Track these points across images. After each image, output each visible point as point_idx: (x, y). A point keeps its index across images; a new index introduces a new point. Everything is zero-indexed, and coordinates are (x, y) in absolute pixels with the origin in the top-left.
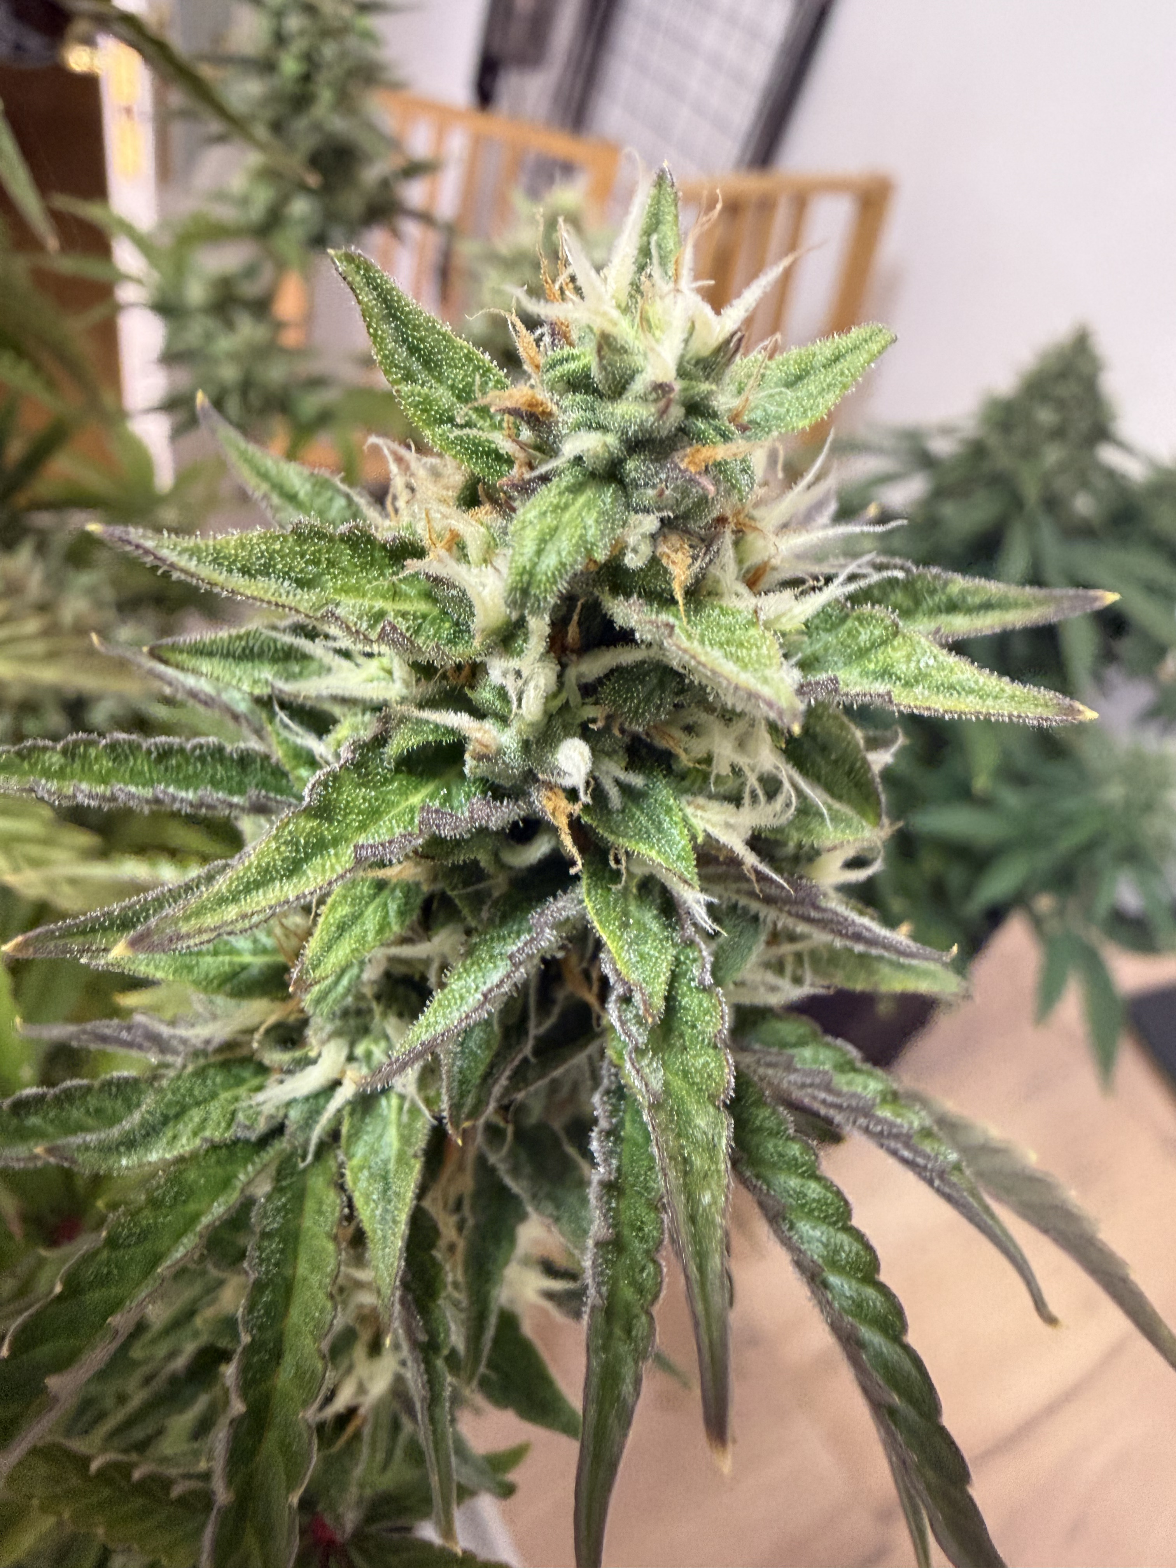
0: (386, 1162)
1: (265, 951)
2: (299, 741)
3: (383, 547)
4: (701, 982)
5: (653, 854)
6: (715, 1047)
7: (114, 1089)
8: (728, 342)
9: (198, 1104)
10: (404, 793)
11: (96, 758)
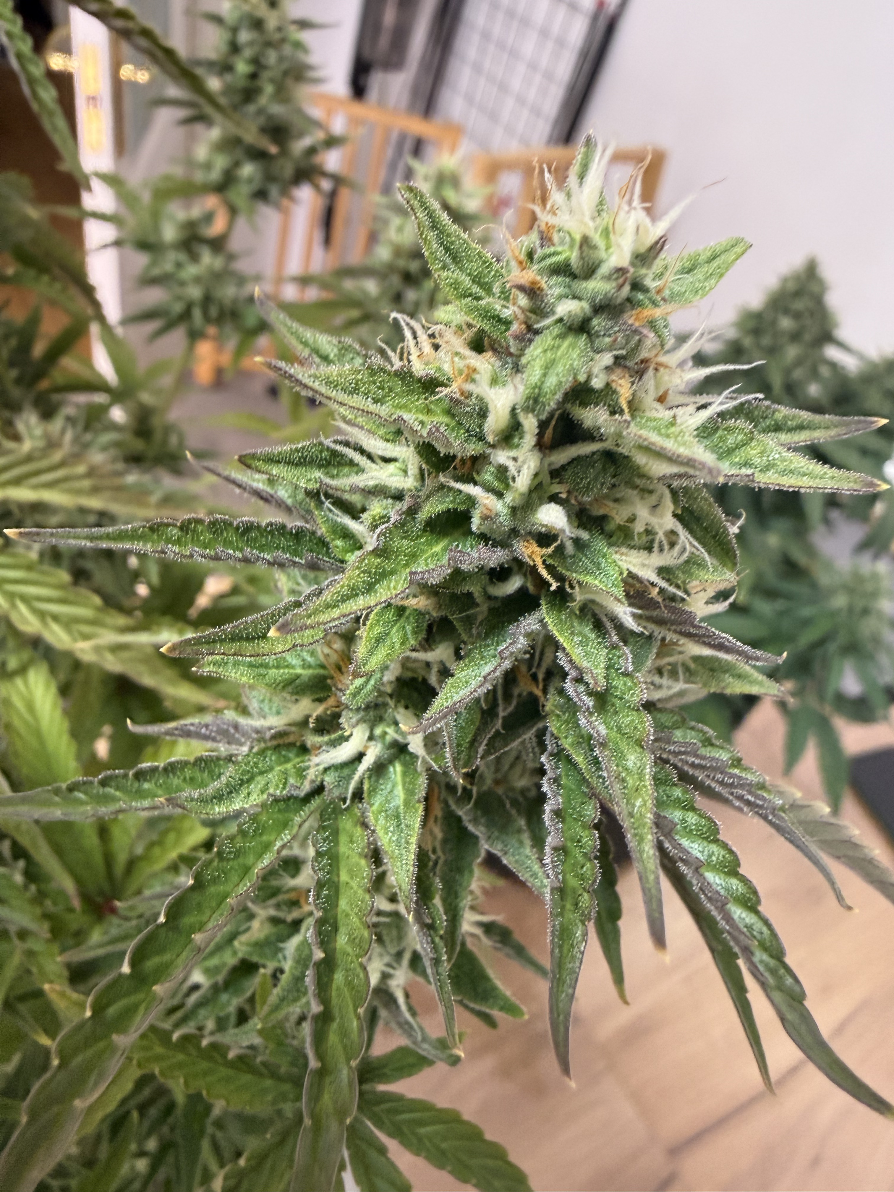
0: (398, 808)
1: (310, 667)
2: (339, 520)
3: (419, 380)
4: (626, 670)
5: (597, 582)
6: (638, 710)
7: (203, 765)
8: (657, 243)
9: (262, 773)
10: (430, 544)
11: (202, 532)
